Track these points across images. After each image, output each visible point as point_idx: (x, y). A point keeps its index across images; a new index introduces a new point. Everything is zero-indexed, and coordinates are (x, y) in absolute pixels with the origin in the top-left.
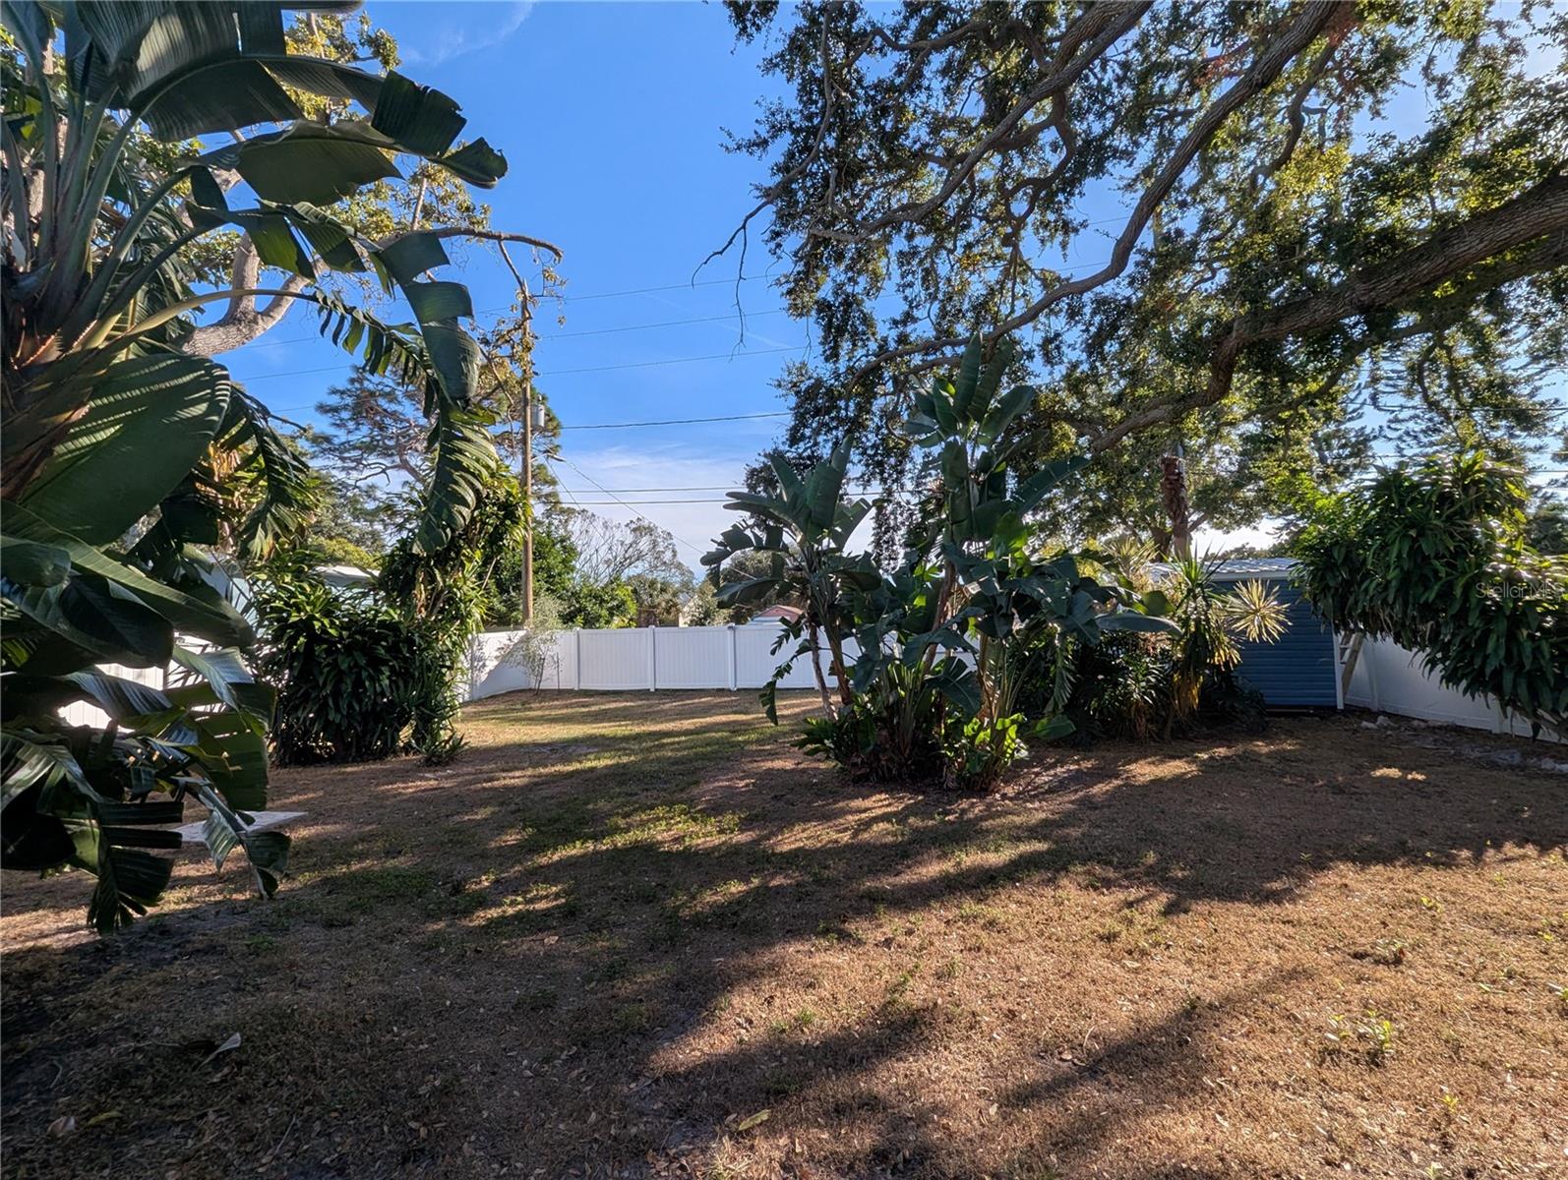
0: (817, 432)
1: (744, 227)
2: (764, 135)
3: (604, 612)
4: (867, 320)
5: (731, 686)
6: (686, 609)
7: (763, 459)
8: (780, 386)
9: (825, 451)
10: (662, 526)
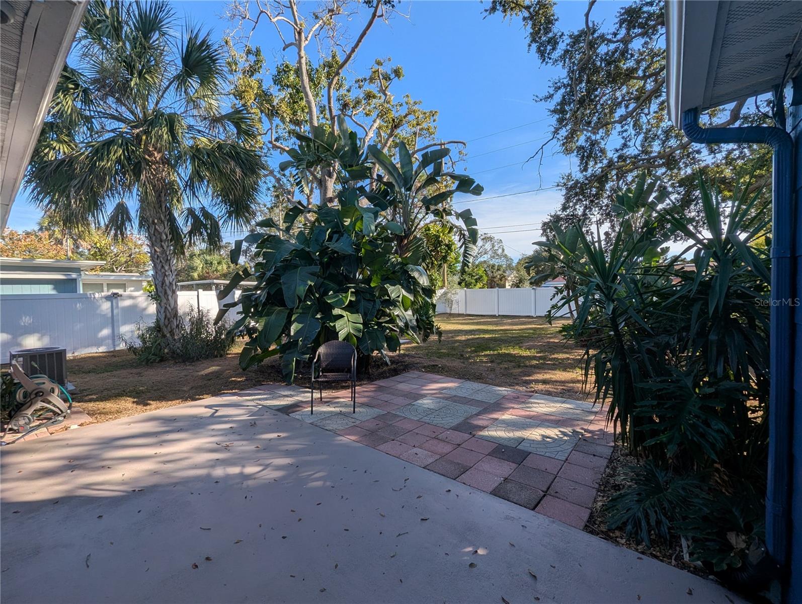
0: (575, 204)
1: (542, 148)
2: (552, 92)
3: (473, 281)
4: (603, 151)
5: (533, 315)
6: (509, 278)
7: (549, 217)
8: (558, 186)
9: (580, 211)
10: (497, 237)
